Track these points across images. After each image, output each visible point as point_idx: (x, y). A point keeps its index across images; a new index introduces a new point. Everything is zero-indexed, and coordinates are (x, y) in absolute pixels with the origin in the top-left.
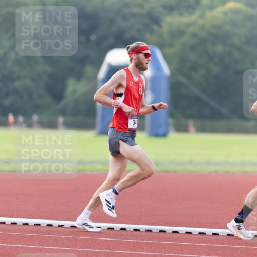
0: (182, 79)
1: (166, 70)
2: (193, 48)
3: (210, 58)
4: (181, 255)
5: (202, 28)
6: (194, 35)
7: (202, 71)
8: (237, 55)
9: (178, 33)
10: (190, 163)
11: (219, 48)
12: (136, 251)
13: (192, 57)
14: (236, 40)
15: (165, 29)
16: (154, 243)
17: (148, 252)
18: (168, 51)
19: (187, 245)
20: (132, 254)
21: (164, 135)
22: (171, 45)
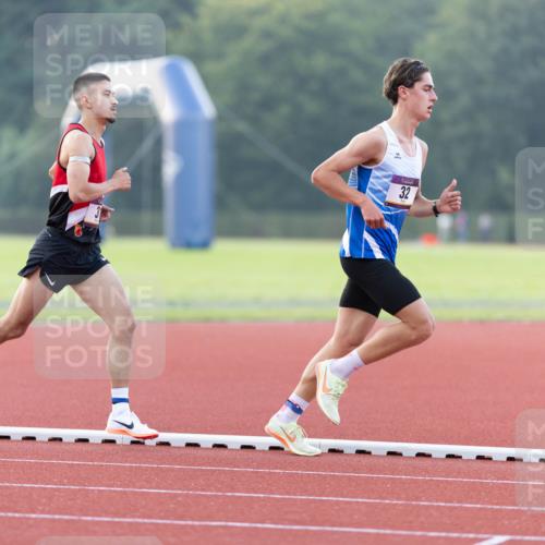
0: (242, 127)
1: (207, 108)
2: (265, 60)
3: (302, 81)
4: (229, 494)
5: (283, 19)
6: (267, 34)
7: (284, 110)
8: (357, 75)
9: (232, 30)
10: (257, 301)
11: (320, 62)
12: (134, 487)
13: (263, 80)
14: (355, 45)
15: (205, 21)
16: (173, 470)
17: (160, 488)
18: (212, 67)
19: (243, 474)
20: (125, 493)
21: (205, 245)
22: (219, 56)
